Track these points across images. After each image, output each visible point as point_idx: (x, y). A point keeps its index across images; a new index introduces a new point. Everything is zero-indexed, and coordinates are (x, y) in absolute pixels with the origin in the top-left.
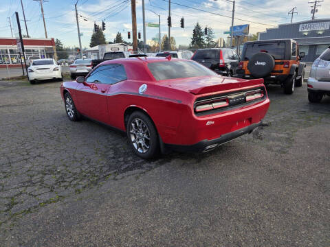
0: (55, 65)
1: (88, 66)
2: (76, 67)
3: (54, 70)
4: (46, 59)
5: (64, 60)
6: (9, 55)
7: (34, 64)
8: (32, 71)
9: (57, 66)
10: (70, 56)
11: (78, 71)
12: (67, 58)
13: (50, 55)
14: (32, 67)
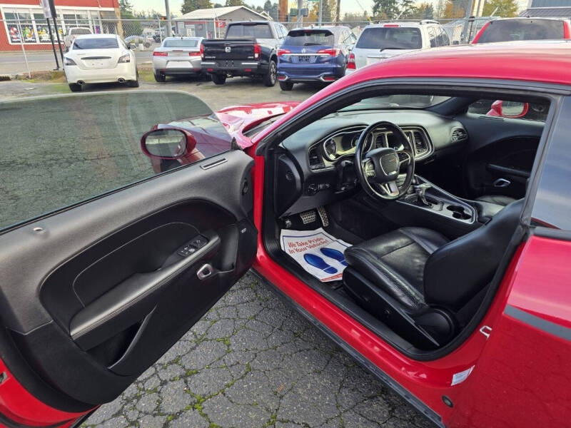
0: (121, 51)
1: (191, 54)
2: (166, 54)
3: (120, 61)
4: (102, 36)
5: (136, 38)
6: (34, 24)
7: (77, 46)
8: (72, 63)
9: (127, 52)
10: (146, 30)
11: (171, 65)
12: (139, 33)
13: (111, 27)
14: (72, 54)
